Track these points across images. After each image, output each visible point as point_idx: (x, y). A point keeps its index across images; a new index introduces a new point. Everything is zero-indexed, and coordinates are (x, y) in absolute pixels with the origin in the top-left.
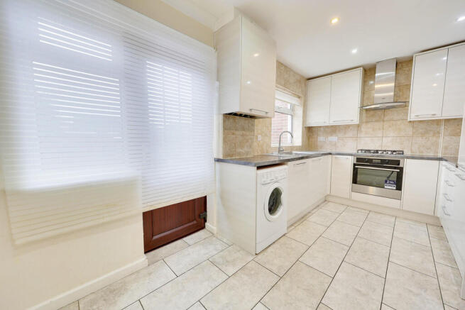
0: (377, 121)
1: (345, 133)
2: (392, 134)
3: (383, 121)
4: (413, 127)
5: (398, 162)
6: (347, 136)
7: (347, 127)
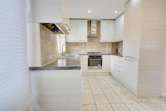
0: (91, 42)
1: (81, 46)
2: (95, 47)
3: (93, 42)
4: (100, 44)
5: (100, 56)
6: (82, 47)
7: (81, 43)
